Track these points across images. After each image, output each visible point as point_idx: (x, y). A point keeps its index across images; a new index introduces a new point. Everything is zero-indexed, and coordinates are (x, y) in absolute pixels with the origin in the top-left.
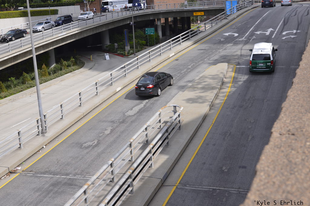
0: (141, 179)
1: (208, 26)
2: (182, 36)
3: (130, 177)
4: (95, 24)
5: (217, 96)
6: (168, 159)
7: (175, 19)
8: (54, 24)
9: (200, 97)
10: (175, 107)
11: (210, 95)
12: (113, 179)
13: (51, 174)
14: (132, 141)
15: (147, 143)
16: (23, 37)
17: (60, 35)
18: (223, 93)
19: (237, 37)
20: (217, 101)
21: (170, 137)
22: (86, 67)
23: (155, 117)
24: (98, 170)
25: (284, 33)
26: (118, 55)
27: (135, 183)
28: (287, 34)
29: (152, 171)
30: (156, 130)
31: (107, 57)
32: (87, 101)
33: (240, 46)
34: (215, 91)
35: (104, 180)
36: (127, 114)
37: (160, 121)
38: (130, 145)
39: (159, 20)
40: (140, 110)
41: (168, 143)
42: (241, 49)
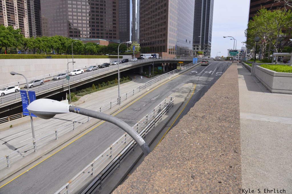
0: (158, 123)
1: (185, 68)
2: (175, 71)
3: (154, 121)
4: (138, 63)
5: (188, 96)
6: (168, 117)
7: (171, 64)
8: (121, 62)
9: (181, 95)
10: (171, 98)
11: (185, 95)
12: (147, 122)
13: (122, 119)
14: (155, 109)
15: (160, 111)
16: (109, 66)
17: (124, 67)
18: (190, 94)
19: (197, 73)
20: (188, 98)
21: (169, 109)
22: (133, 81)
23: (163, 101)
24: (141, 119)
25: (217, 73)
26: (146, 77)
27: (156, 124)
28: (218, 74)
29: (162, 121)
30: (163, 106)
31: (142, 77)
32: (136, 93)
33: (198, 77)
34: (187, 94)
35: (144, 122)
36: (152, 99)
37: (165, 103)
38: (154, 110)
39: (164, 64)
40: (157, 98)
41: (168, 111)
42: (199, 78)
